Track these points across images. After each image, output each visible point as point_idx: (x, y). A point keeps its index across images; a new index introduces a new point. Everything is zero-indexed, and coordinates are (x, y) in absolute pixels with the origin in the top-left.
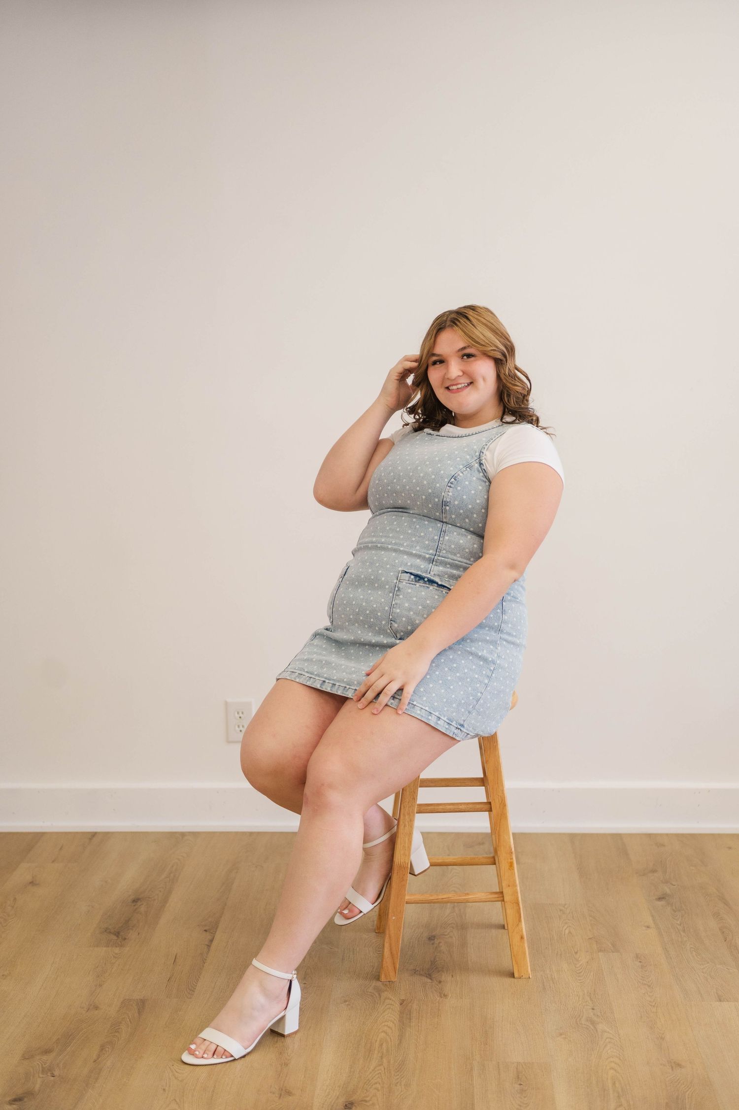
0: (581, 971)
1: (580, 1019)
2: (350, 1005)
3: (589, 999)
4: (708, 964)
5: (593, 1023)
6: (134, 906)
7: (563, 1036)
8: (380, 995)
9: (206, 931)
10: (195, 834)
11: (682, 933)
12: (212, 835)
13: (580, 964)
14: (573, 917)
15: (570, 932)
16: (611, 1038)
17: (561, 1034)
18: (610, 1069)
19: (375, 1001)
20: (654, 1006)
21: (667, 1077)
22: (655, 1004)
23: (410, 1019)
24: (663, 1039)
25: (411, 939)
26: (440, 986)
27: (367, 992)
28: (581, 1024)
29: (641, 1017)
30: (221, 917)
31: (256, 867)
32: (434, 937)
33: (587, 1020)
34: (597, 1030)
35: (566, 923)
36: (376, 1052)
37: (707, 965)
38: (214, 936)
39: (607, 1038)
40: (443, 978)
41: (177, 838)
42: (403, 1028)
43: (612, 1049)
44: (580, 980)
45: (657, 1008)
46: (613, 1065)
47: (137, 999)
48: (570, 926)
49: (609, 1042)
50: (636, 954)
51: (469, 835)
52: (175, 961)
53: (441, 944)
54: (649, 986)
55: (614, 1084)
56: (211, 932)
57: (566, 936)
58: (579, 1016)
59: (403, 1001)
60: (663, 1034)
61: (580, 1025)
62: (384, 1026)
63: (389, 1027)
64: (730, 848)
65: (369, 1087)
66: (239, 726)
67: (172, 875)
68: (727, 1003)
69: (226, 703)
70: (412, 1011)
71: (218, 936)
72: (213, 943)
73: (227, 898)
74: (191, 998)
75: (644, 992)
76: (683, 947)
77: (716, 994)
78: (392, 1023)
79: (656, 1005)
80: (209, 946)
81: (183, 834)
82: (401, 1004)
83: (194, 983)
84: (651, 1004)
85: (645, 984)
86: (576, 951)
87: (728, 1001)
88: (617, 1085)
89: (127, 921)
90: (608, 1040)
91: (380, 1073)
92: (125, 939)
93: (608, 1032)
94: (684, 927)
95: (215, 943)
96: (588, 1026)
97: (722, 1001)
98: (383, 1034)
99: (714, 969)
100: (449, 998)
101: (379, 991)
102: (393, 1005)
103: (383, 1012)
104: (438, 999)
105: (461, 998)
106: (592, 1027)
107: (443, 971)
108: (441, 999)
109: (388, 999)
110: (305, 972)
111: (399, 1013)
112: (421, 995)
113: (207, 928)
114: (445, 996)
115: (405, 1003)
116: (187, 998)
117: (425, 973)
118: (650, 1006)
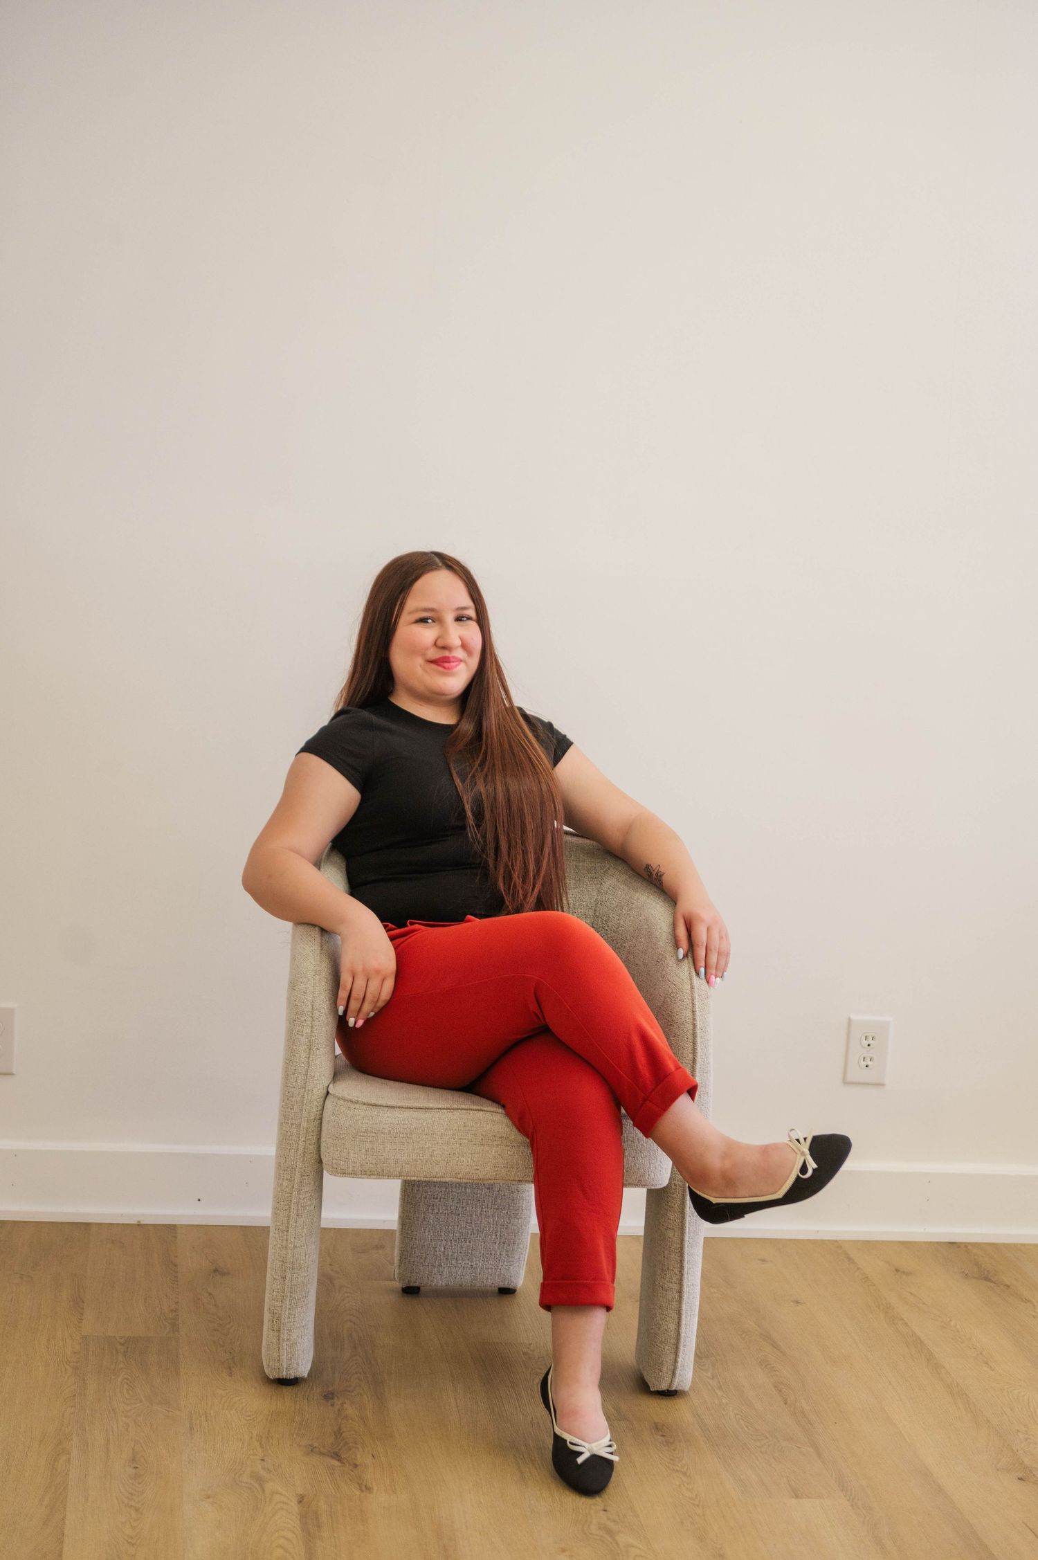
1: (589, 1526)
2: (216, 1503)
5: (610, 1532)
7: (567, 1553)
8: (261, 1486)
11: (718, 1392)
17: (563, 1550)
19: (256, 1497)
22: (700, 1501)
23: (318, 1526)
24: (722, 1556)
26: (356, 1472)
27: (241, 1482)
28: (591, 1534)
29: (682, 1523)
31: (21, 1278)
32: (332, 1394)
33: (600, 1527)
34: (618, 1544)
37: (765, 1442)
40: (359, 1460)
42: (310, 1540)
45: (703, 1508)
50: (655, 1423)
51: (358, 1232)
53: (345, 1406)
54: (685, 1474)
58: (586, 1521)
59: (302, 1497)
60: (721, 1549)
61: (590, 1536)
62: (279, 1537)
63: (288, 1540)
64: (763, 1260)
68: (808, 1500)
70: (319, 1512)
75: (678, 1484)
77: (788, 1487)
78: (290, 1532)
79: (701, 1503)
82: (300, 1502)
84: (693, 1502)
85: (677, 1471)
87: (809, 1498)
93: (636, 1547)
96: (601, 1536)
97: (801, 1498)
98: (279, 1552)
99: (778, 1447)
100: (375, 1491)
101: (260, 1480)
102: (286, 1503)
103: (273, 1515)
104: (358, 1493)
105: (394, 1492)
106: (609, 1539)
107: (357, 1448)
108: (363, 1495)
109: (277, 1493)
110: (133, 1450)
111: (299, 1517)
112: (329, 1488)
114: (368, 1489)
115: (305, 1499)
117: (329, 1452)
118: (692, 1505)
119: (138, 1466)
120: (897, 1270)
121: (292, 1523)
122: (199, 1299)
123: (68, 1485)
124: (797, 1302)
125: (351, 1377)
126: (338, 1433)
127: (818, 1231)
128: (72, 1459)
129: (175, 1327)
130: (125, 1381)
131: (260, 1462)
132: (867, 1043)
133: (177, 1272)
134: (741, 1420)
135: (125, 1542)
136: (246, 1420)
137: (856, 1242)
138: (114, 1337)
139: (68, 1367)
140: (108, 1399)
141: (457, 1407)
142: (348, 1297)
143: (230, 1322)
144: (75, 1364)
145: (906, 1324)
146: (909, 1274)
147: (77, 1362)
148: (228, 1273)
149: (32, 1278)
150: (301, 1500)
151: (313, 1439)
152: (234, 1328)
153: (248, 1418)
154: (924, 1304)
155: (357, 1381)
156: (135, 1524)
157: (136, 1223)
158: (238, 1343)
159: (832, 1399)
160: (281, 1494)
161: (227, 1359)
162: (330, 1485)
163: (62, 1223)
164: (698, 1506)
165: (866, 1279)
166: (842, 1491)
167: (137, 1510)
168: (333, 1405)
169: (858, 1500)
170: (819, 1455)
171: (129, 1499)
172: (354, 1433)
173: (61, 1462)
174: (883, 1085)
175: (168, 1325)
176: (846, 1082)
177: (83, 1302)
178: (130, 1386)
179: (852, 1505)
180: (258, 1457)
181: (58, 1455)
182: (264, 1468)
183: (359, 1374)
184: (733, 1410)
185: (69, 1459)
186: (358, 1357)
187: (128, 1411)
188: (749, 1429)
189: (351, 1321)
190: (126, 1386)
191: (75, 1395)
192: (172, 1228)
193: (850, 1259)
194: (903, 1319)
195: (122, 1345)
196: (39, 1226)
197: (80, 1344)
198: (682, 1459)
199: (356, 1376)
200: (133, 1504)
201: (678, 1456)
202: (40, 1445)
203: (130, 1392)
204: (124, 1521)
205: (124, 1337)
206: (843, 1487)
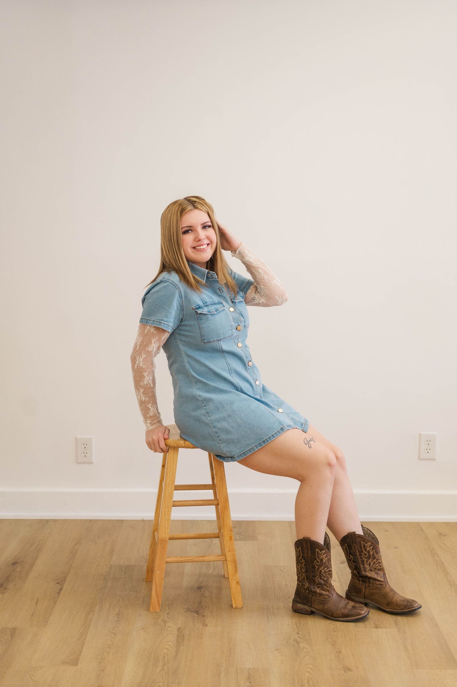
1: (290, 640)
2: (146, 631)
3: (296, 627)
5: (298, 642)
6: (13, 567)
7: (279, 651)
8: (165, 624)
9: (58, 583)
10: (55, 521)
12: (65, 521)
14: (288, 574)
15: (286, 584)
16: (308, 652)
17: (277, 650)
18: (307, 672)
19: (162, 629)
20: (335, 631)
21: (342, 677)
23: (183, 640)
24: (340, 652)
25: (187, 588)
26: (203, 619)
27: (157, 623)
29: (328, 638)
30: (68, 574)
31: (92, 542)
32: (201, 587)
33: (294, 641)
34: (299, 647)
35: (284, 578)
36: (161, 662)
38: (63, 587)
39: (305, 652)
40: (205, 614)
41: (43, 523)
42: (178, 646)
43: (308, 659)
46: (308, 669)
47: (11, 628)
48: (286, 580)
49: (307, 655)
52: (37, 602)
53: (205, 592)
55: (308, 682)
56: (61, 584)
57: (283, 586)
59: (180, 628)
60: (340, 649)
61: (289, 644)
62: (167, 644)
63: (170, 646)
65: (155, 684)
66: (84, 453)
67: (38, 547)
69: (76, 439)
70: (185, 635)
71: (65, 587)
72: (62, 591)
73: (73, 562)
74: (45, 627)
75: (330, 623)
77: (374, 624)
78: (172, 643)
79: (337, 631)
80: (59, 593)
81: (47, 521)
83: (48, 617)
84: (334, 630)
86: (289, 596)
87: (381, 628)
88: (310, 681)
89: (8, 577)
90: (306, 654)
91: (163, 675)
92: (6, 588)
93: (307, 648)
95: (63, 591)
97: (378, 628)
98: (166, 650)
100: (208, 626)
101: (165, 622)
102: (173, 631)
103: (167, 636)
104: (202, 627)
105: (216, 627)
106: (296, 645)
107: (206, 609)
108: (204, 627)
109: (170, 627)
110: (119, 610)
111: (176, 636)
112: (191, 625)
113: (58, 581)
114: (206, 625)
115: (181, 629)
116: (43, 627)
117: (195, 610)
118: (333, 632)
119: (119, 617)
120: (440, 534)
121: (173, 639)
123: (91, 624)
124: (396, 548)
125: (210, 580)
126: (200, 603)
127: (411, 519)
130: (123, 583)
131: (167, 615)
132: (427, 443)
135: (107, 647)
137: (426, 523)
138: (122, 565)
139: (102, 577)
140: (114, 590)
144: (105, 576)
145: (438, 556)
146: (444, 536)
149: (96, 542)
150: (179, 630)
151: (189, 605)
153: (166, 597)
154: (448, 548)
155: (212, 582)
157: (141, 519)
159: (401, 588)
165: (426, 537)
167: (115, 634)
168: (200, 592)
169: (401, 629)
172: (206, 603)
173: (90, 615)
174: (434, 460)
175: (144, 560)
176: (420, 459)
177: (114, 551)
179: (398, 631)
180: (166, 613)
181: (90, 612)
182: (167, 617)
185: (94, 614)
186: (215, 572)
187: (120, 595)
190: (122, 585)
191: (102, 588)
193: (422, 529)
194: (438, 554)
195: (125, 568)
196: (104, 521)
197: (109, 568)
199: (212, 580)
200: (114, 631)
202: (84, 608)
203: (124, 587)
204: (109, 638)
205: (126, 565)
206: (396, 624)
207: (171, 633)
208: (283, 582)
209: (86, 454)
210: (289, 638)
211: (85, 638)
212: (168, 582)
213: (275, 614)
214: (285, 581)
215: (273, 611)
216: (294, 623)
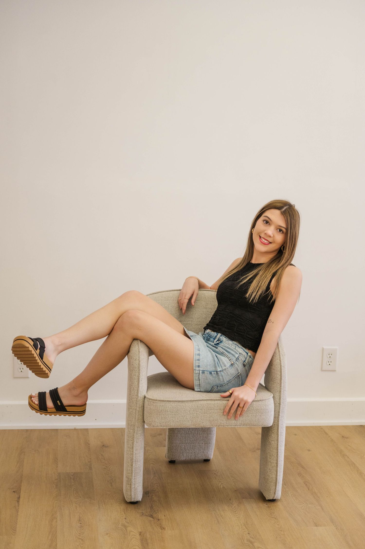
0: (236, 510)
2: (110, 536)
3: (245, 527)
4: (304, 504)
5: (251, 542)
8: (126, 529)
9: (14, 492)
12: (4, 432)
13: (234, 506)
14: (222, 478)
19: (124, 533)
22: (282, 529)
23: (147, 544)
26: (159, 522)
27: (118, 528)
28: (245, 543)
29: (277, 537)
30: (21, 483)
31: (35, 451)
32: (148, 492)
33: (248, 541)
34: (254, 547)
35: (220, 482)
38: (20, 495)
40: (160, 518)
44: (236, 516)
45: (283, 531)
53: (153, 497)
54: (275, 518)
56: (18, 492)
59: (141, 532)
64: (296, 435)
68: (321, 527)
70: (147, 538)
73: (23, 471)
75: (274, 522)
76: (287, 494)
77: (313, 522)
78: (137, 547)
80: (18, 501)
82: (140, 535)
83: (15, 526)
84: (280, 529)
85: (273, 517)
86: (230, 498)
87: (321, 526)
94: (285, 482)
95: (21, 500)
96: (249, 544)
97: (318, 526)
99: (308, 507)
100: (166, 530)
101: (125, 527)
102: (135, 535)
103: (131, 540)
104: (160, 530)
105: (173, 530)
106: (251, 545)
107: (159, 513)
108: (162, 531)
109: (132, 532)
110: (79, 516)
111: (140, 540)
113: (14, 490)
114: (164, 528)
115: (142, 534)
116: (13, 535)
117: (149, 515)
118: (279, 531)
119: (81, 523)
120: (343, 437)
121: (138, 543)
122: (98, 457)
123: (57, 531)
124: (309, 450)
125: (154, 485)
126: (152, 507)
127: (314, 423)
128: (58, 521)
129: (91, 468)
130: (75, 490)
131: (124, 519)
132: (329, 356)
133: (89, 447)
134: (294, 497)
136: (118, 503)
137: (327, 426)
138: (69, 473)
139: (54, 485)
140: (69, 497)
141: (193, 495)
142: (151, 454)
143: (110, 466)
144: (56, 484)
145: (348, 457)
146: (347, 438)
147: (57, 483)
148: (108, 447)
149: (39, 451)
150: (140, 534)
151: (143, 510)
152: (111, 467)
154: (354, 449)
155: (157, 487)
156: (82, 546)
157: (73, 428)
158: (113, 473)
159: (325, 487)
160: (133, 532)
161: (110, 480)
162: (150, 528)
163: (48, 430)
164: (282, 531)
165: (332, 440)
166: (332, 523)
167: (82, 540)
168: (149, 496)
169: (338, 526)
170: (323, 509)
171: (79, 535)
172: (157, 507)
173: (54, 522)
174: (335, 371)
175: (88, 467)
176: (322, 370)
177: (58, 460)
178: (76, 492)
179: (336, 529)
181: (53, 520)
182: (126, 522)
183: (157, 484)
184: (291, 493)
186: (156, 477)
187: (76, 501)
188: (297, 500)
189: (152, 464)
190: (75, 492)
191: (57, 496)
192: (87, 430)
193: (326, 433)
195: (72, 476)
196: (40, 430)
197: (58, 476)
198: (274, 513)
199: (156, 484)
200: (81, 537)
201: (273, 512)
202: (46, 516)
203: (77, 494)
204: (78, 544)
205: (73, 473)
206: (332, 521)
207: (134, 537)
208: (220, 485)
209: (22, 370)
210: (242, 538)
211: (56, 545)
212: (116, 488)
213: (223, 515)
214: (221, 484)
215: (220, 513)
216: (242, 524)
